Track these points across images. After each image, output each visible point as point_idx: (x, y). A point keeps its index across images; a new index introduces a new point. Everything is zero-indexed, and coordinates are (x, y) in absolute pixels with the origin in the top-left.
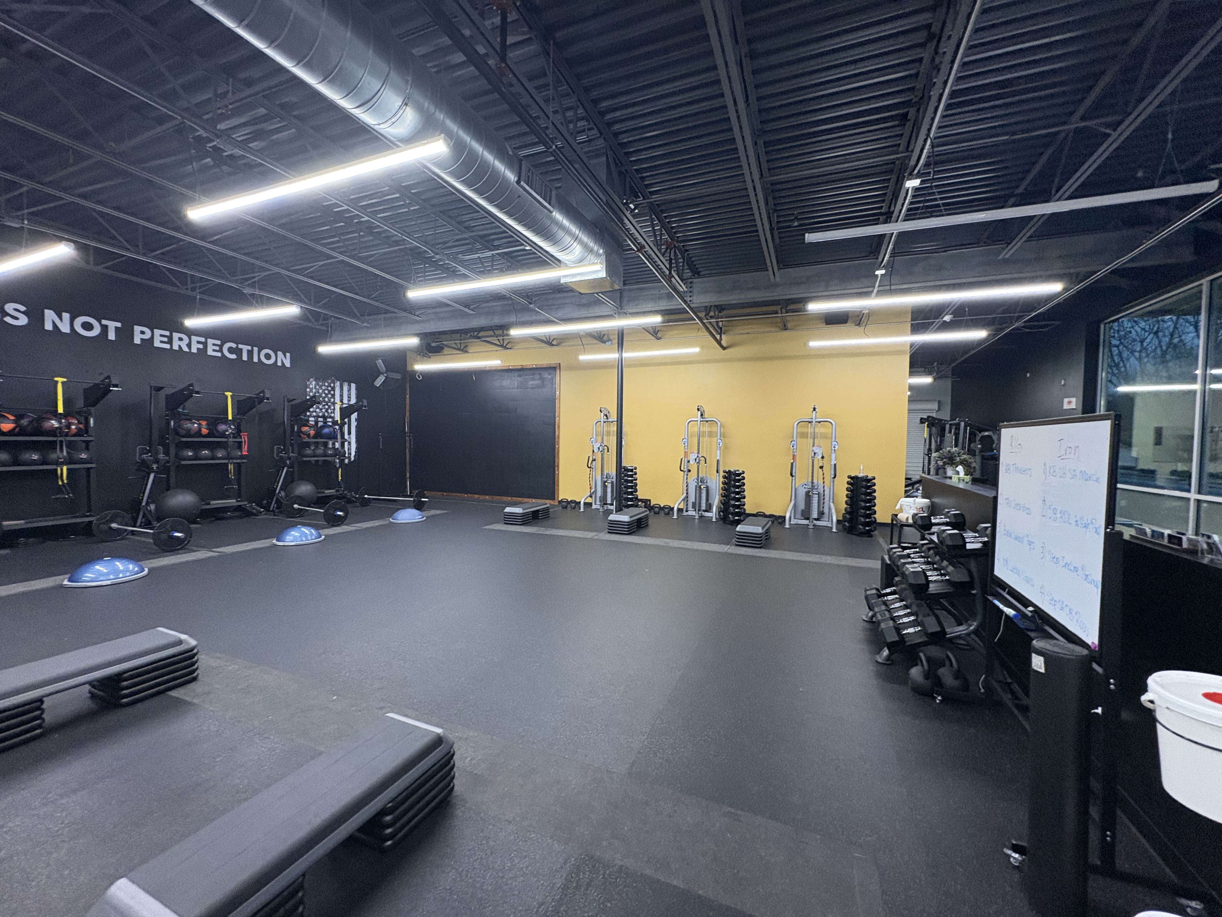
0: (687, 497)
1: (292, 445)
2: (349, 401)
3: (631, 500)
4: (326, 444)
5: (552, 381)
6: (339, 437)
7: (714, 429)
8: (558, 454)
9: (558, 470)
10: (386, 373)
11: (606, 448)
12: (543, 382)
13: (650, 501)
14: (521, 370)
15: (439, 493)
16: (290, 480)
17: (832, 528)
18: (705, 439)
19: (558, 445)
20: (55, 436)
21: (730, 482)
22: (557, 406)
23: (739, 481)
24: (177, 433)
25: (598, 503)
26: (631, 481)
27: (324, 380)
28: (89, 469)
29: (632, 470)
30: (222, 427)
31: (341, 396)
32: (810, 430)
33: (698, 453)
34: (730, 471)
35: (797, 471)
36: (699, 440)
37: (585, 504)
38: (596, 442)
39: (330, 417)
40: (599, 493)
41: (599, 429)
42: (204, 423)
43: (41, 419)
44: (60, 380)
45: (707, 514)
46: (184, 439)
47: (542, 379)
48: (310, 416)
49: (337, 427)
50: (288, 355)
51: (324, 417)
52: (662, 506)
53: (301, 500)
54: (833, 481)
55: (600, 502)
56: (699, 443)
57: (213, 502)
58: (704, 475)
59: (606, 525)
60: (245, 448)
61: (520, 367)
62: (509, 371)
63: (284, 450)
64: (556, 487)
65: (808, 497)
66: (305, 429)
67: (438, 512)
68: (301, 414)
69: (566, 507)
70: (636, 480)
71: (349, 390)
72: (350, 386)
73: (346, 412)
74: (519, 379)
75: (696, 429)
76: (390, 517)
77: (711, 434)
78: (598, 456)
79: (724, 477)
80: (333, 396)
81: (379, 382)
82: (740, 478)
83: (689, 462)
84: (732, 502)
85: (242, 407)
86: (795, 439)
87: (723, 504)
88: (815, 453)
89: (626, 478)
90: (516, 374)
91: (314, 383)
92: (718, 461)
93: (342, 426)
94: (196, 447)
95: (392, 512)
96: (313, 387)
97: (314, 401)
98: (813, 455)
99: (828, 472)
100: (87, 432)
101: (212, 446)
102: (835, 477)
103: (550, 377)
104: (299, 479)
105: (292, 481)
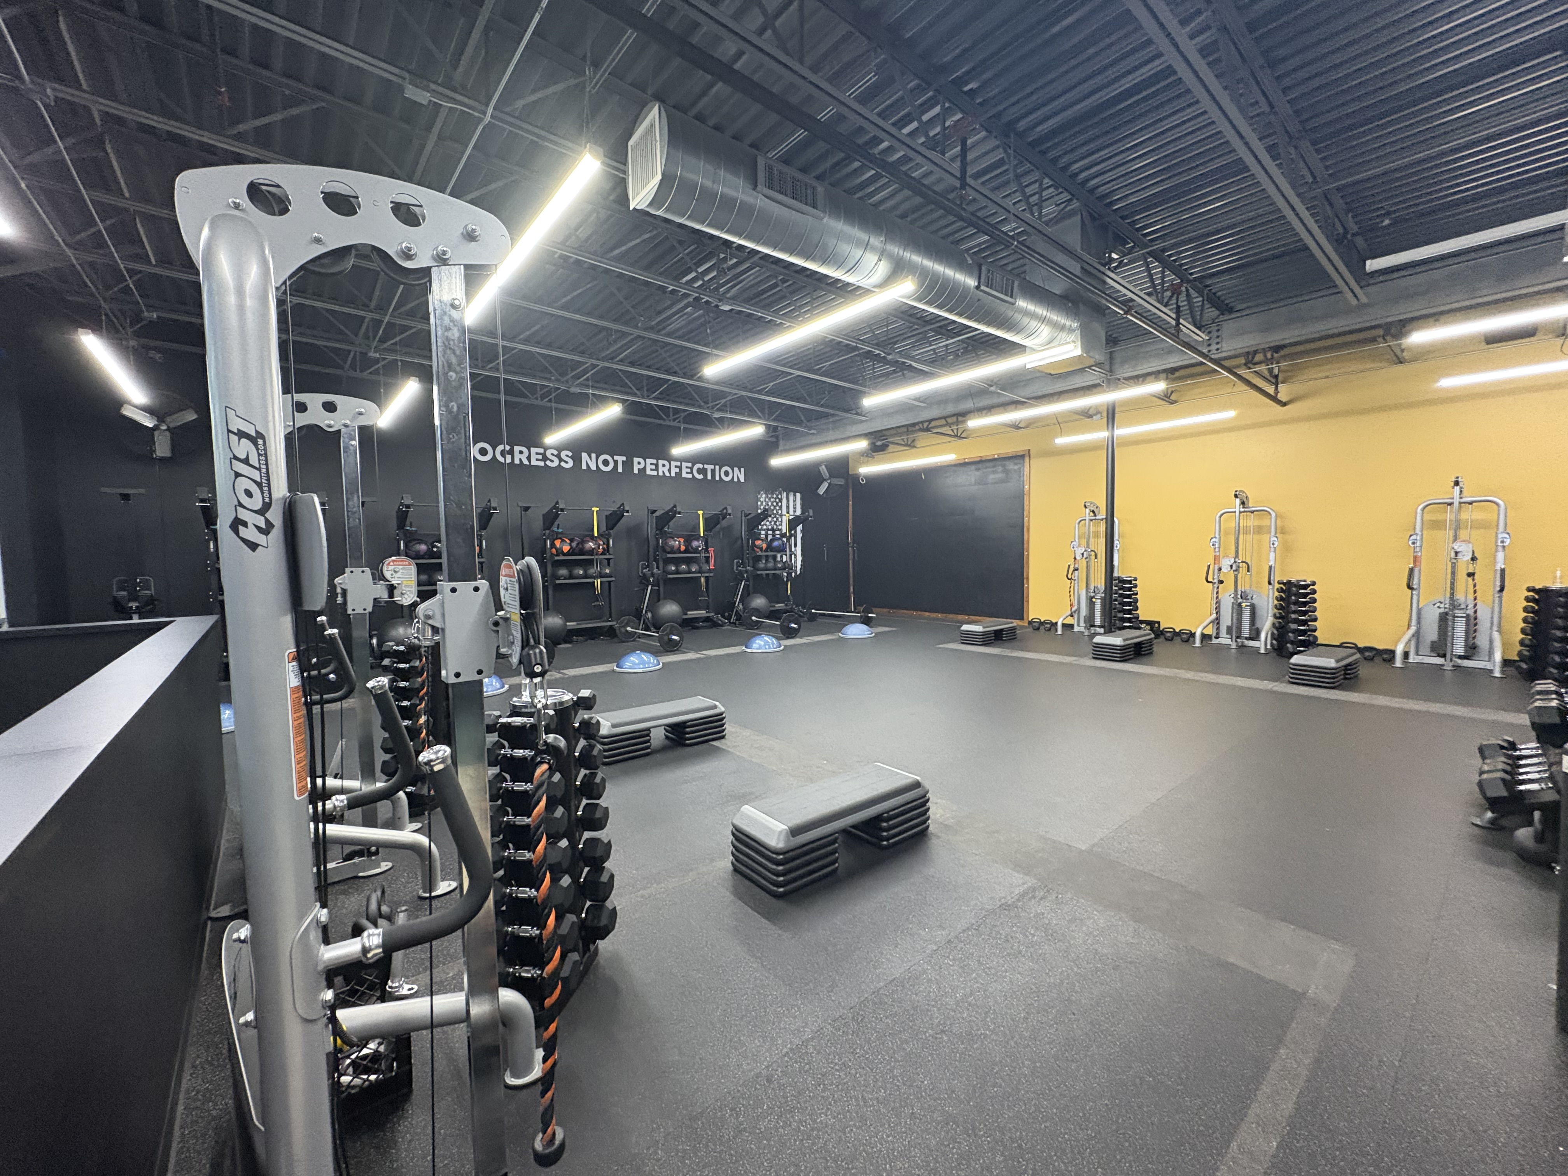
0: (1218, 619)
1: (748, 558)
2: (795, 512)
3: (1129, 620)
4: (775, 557)
5: (1019, 472)
6: (788, 550)
7: (1265, 522)
8: (1028, 563)
9: (1028, 583)
10: (829, 479)
11: (1093, 553)
12: (1007, 474)
13: (1159, 623)
14: (980, 463)
15: (885, 610)
16: (747, 594)
17: (1491, 671)
18: (1249, 537)
19: (1028, 551)
20: (592, 555)
21: (1289, 597)
22: (1026, 503)
23: (1305, 595)
24: (664, 551)
25: (1082, 624)
26: (1129, 596)
27: (772, 493)
28: (609, 582)
29: (1130, 582)
30: (695, 544)
31: (788, 507)
32: (1449, 515)
33: (1237, 556)
34: (1289, 582)
35: (1422, 579)
36: (1237, 540)
37: (1064, 625)
38: (1079, 546)
39: (779, 530)
40: (1084, 612)
41: (1083, 530)
42: (682, 540)
43: (583, 542)
44: (595, 509)
45: (1251, 643)
46: (669, 555)
47: (1006, 472)
48: (762, 529)
49: (785, 540)
50: (742, 470)
51: (773, 530)
52: (1177, 630)
53: (757, 612)
54: (1500, 598)
55: (1085, 622)
56: (1237, 543)
57: (689, 613)
58: (1247, 587)
59: (1090, 649)
60: (712, 563)
61: (978, 459)
62: (964, 465)
63: (742, 564)
64: (1025, 603)
65: (1444, 620)
66: (758, 543)
67: (887, 629)
68: (754, 528)
69: (1038, 629)
70: (1137, 594)
71: (795, 501)
72: (795, 496)
73: (793, 524)
74: (978, 473)
75: (1232, 524)
76: (840, 631)
77: (1259, 530)
78: (1082, 565)
79: (1280, 590)
80: (781, 507)
81: (822, 490)
82: (1308, 591)
83: (1220, 569)
84: (1293, 626)
85: (711, 522)
86: (1418, 531)
87: (1277, 629)
88: (1456, 553)
89: (1121, 592)
90: (973, 467)
91: (764, 496)
92: (1270, 567)
93: (789, 540)
94: (677, 562)
95: (840, 628)
96: (764, 501)
97: (766, 514)
98: (1453, 555)
99: (1487, 581)
100: (608, 552)
101: (689, 561)
102: (1502, 590)
103: (1016, 467)
104: (754, 593)
105: (748, 595)
